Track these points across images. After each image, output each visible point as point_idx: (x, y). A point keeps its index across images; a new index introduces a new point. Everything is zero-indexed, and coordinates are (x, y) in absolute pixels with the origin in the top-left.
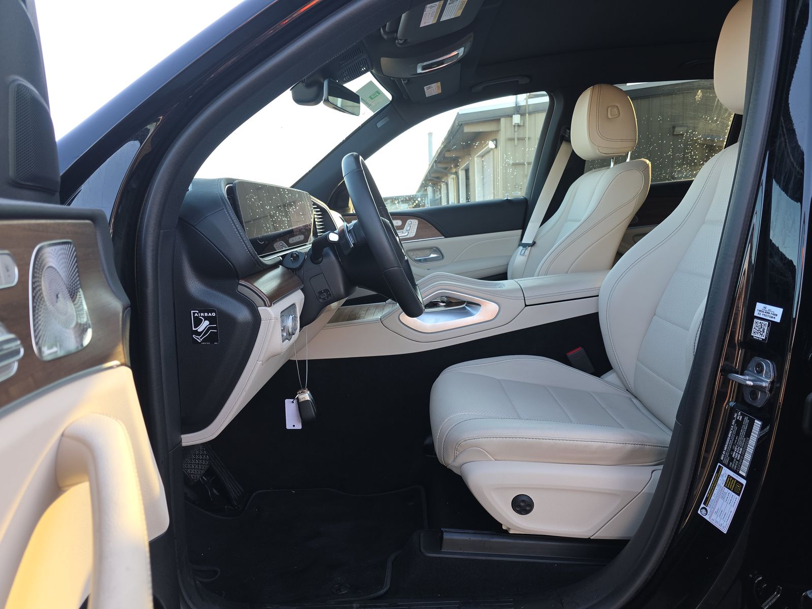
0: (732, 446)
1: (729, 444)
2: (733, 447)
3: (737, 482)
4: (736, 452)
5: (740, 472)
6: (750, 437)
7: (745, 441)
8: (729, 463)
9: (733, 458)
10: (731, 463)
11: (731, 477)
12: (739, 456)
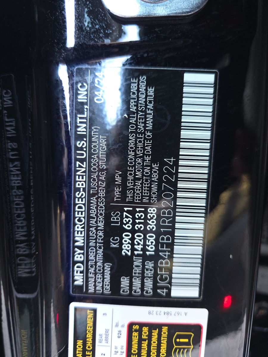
0: (107, 218)
1: (89, 217)
2: (114, 219)
3: (173, 328)
4: (133, 231)
5: (176, 292)
6: (178, 148)
7: (161, 173)
8: (115, 284)
9: (129, 260)
10: (125, 282)
11: (142, 325)
12: (151, 239)
